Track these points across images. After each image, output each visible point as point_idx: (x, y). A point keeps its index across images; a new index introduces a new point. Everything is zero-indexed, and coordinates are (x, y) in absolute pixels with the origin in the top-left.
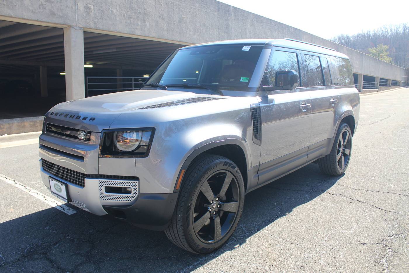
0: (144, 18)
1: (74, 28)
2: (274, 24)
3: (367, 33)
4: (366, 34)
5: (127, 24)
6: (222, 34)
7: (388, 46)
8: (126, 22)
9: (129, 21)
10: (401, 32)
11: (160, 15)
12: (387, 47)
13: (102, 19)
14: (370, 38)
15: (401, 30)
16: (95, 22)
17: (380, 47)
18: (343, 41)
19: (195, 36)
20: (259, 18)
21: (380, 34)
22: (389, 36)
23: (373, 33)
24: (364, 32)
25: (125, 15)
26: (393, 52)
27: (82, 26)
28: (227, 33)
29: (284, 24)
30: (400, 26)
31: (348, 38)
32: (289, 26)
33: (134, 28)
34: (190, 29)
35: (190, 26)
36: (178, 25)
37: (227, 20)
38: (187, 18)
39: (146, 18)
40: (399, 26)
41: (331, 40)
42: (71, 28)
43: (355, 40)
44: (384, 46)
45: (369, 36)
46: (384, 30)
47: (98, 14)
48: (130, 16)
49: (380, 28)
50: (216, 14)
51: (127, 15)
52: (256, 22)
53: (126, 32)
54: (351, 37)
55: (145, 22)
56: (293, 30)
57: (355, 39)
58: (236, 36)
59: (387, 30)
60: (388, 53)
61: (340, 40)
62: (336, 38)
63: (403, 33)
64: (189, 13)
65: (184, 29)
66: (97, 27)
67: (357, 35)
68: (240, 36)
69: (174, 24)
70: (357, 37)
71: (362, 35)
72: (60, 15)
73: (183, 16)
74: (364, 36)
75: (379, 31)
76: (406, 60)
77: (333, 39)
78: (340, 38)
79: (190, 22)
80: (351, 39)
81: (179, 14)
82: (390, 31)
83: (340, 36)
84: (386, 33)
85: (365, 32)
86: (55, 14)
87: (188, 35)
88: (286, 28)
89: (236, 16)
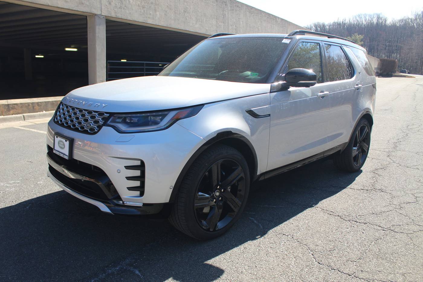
0: (155, 8)
1: (98, 16)
2: (264, 15)
3: (343, 22)
4: (341, 22)
5: (141, 13)
6: (219, 24)
7: (363, 36)
8: (140, 12)
9: (143, 11)
10: (375, 23)
11: (168, 6)
12: (361, 37)
13: (121, 8)
14: (346, 27)
15: (375, 21)
16: (115, 11)
17: (355, 36)
18: (319, 29)
19: (197, 26)
20: (251, 9)
21: (355, 23)
22: (363, 26)
23: (348, 22)
24: (339, 21)
25: (140, 5)
26: (367, 42)
27: (105, 15)
28: (223, 23)
29: (272, 15)
30: (375, 16)
31: (324, 26)
32: (277, 17)
33: (147, 17)
34: (193, 19)
35: (193, 16)
36: (183, 15)
37: (224, 10)
38: (191, 8)
39: (157, 8)
40: (373, 16)
41: (307, 27)
42: (96, 16)
43: (331, 29)
44: (359, 36)
45: (345, 25)
46: (359, 20)
47: (117, 4)
48: (144, 6)
49: (355, 17)
50: (215, 4)
51: (141, 5)
52: (248, 12)
53: (140, 21)
54: (327, 25)
55: (156, 12)
56: (280, 21)
57: (331, 27)
58: (231, 25)
59: (361, 20)
60: (362, 43)
61: (316, 28)
62: (312, 25)
63: (377, 24)
64: (193, 4)
65: (188, 18)
66: (117, 16)
67: (333, 24)
68: (235, 26)
69: (180, 13)
70: (333, 25)
71: (338, 24)
72: (87, 5)
73: (187, 7)
74: (339, 24)
75: (354, 21)
76: (379, 50)
77: (309, 27)
78: (316, 26)
79: (193, 12)
80: (327, 27)
81: (184, 4)
82: (364, 20)
83: (316, 24)
84: (361, 23)
85: (341, 20)
86: (83, 3)
87: (191, 25)
88: (274, 19)
89: (231, 7)
